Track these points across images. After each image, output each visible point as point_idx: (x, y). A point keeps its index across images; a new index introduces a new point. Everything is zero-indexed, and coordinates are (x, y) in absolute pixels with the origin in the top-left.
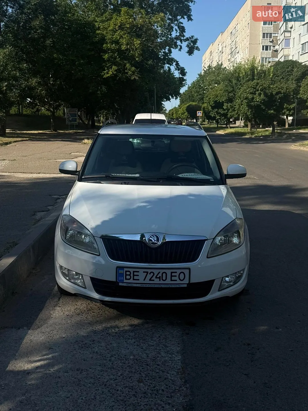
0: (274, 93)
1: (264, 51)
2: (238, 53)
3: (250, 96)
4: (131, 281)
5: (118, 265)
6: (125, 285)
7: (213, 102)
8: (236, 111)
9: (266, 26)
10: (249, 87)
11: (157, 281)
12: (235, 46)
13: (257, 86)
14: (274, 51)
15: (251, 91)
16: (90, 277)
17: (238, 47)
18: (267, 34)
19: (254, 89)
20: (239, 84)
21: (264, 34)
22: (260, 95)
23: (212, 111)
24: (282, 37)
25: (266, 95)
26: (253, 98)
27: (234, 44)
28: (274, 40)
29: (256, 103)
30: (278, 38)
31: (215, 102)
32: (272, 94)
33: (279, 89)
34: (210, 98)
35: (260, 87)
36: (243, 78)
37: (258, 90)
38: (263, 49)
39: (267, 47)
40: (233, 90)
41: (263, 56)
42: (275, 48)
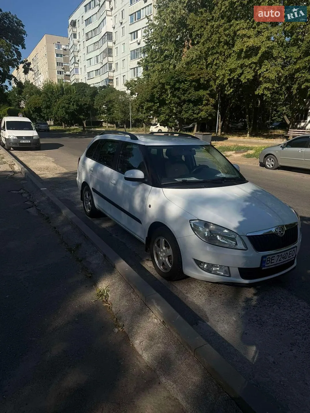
0: (82, 104)
1: (59, 74)
2: (40, 74)
3: (67, 106)
4: (270, 264)
5: (263, 255)
6: (266, 268)
7: (34, 108)
8: (53, 115)
9: (58, 57)
10: (65, 100)
11: (283, 260)
12: (37, 69)
13: (71, 99)
14: (66, 75)
15: (67, 102)
16: (238, 268)
17: (40, 70)
18: (60, 63)
19: (69, 100)
20: (54, 96)
21: (57, 63)
22: (73, 105)
23: (33, 114)
24: (73, 67)
25: (77, 105)
26: (69, 107)
27: (36, 68)
28: (65, 68)
29: (71, 110)
30: (70, 67)
31: (35, 108)
32: (81, 104)
33: (85, 102)
34: (31, 105)
35: (73, 100)
36: (56, 93)
37: (72, 102)
38: (58, 74)
39: (60, 72)
40: (49, 101)
41: (59, 78)
42: (66, 73)
